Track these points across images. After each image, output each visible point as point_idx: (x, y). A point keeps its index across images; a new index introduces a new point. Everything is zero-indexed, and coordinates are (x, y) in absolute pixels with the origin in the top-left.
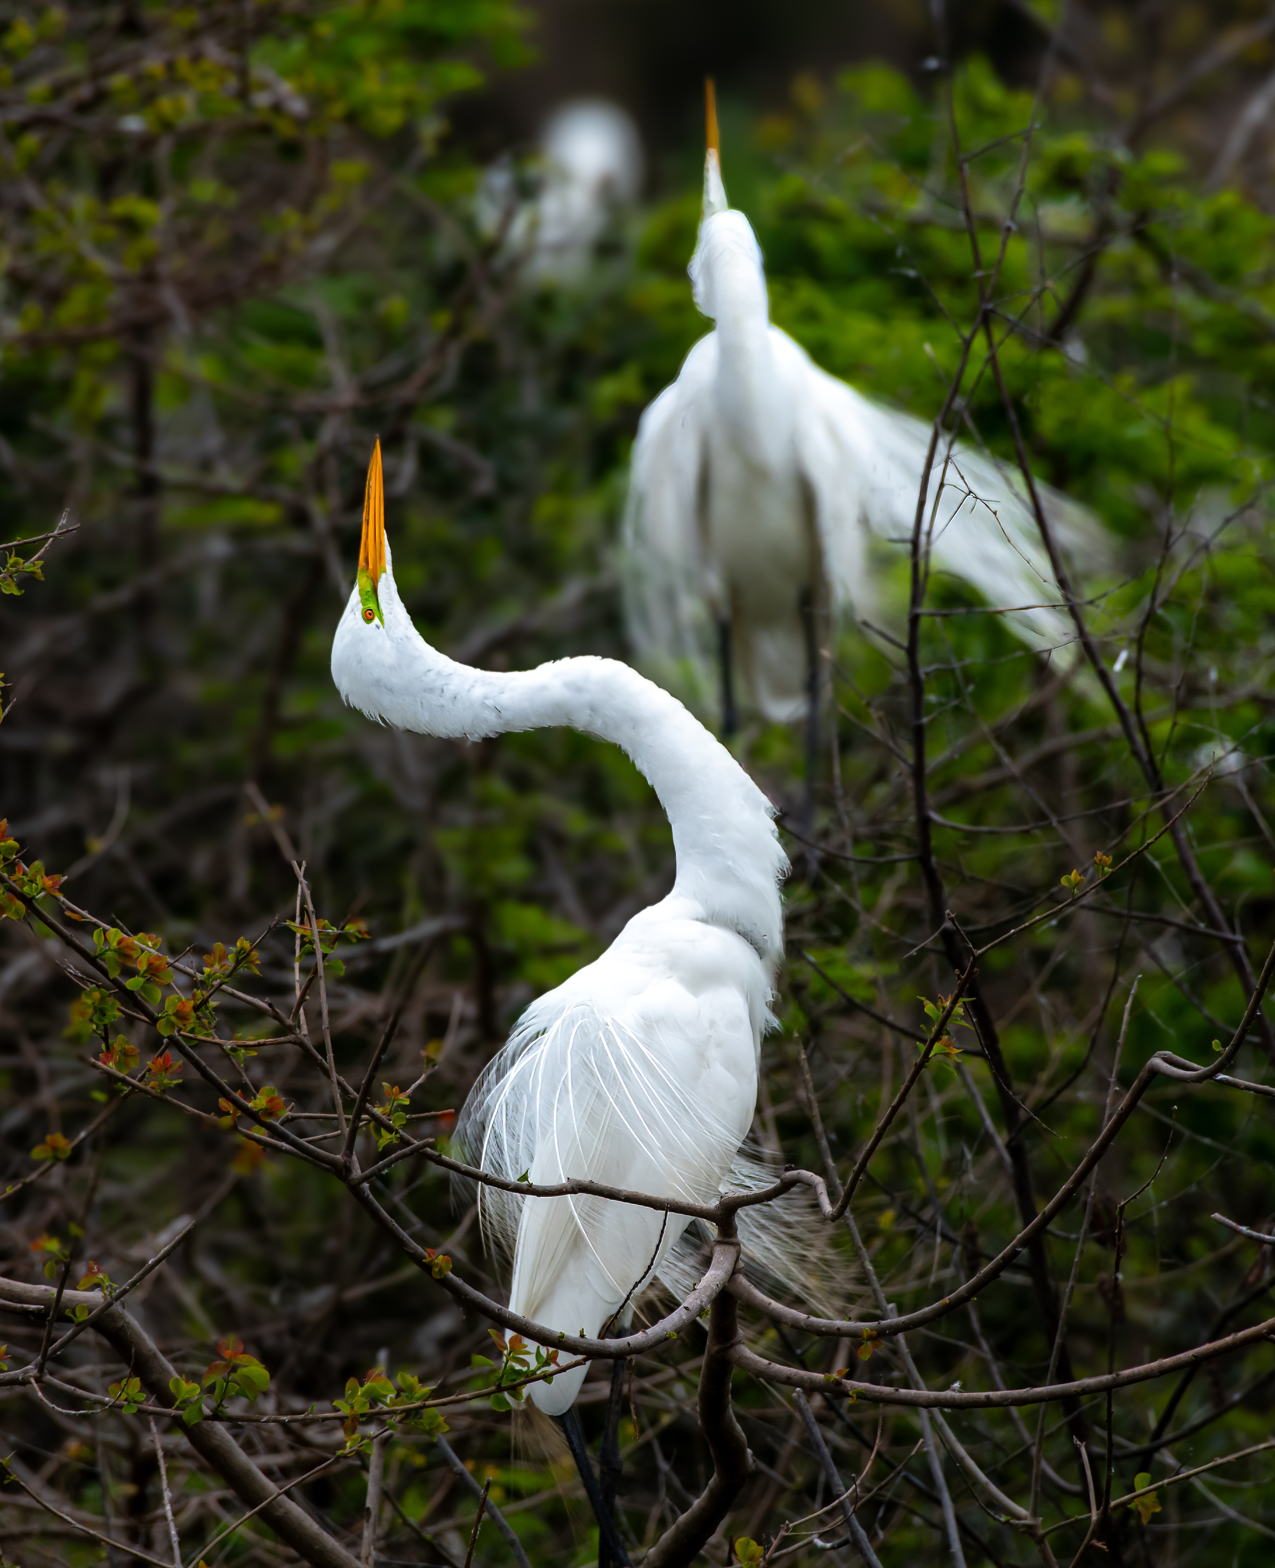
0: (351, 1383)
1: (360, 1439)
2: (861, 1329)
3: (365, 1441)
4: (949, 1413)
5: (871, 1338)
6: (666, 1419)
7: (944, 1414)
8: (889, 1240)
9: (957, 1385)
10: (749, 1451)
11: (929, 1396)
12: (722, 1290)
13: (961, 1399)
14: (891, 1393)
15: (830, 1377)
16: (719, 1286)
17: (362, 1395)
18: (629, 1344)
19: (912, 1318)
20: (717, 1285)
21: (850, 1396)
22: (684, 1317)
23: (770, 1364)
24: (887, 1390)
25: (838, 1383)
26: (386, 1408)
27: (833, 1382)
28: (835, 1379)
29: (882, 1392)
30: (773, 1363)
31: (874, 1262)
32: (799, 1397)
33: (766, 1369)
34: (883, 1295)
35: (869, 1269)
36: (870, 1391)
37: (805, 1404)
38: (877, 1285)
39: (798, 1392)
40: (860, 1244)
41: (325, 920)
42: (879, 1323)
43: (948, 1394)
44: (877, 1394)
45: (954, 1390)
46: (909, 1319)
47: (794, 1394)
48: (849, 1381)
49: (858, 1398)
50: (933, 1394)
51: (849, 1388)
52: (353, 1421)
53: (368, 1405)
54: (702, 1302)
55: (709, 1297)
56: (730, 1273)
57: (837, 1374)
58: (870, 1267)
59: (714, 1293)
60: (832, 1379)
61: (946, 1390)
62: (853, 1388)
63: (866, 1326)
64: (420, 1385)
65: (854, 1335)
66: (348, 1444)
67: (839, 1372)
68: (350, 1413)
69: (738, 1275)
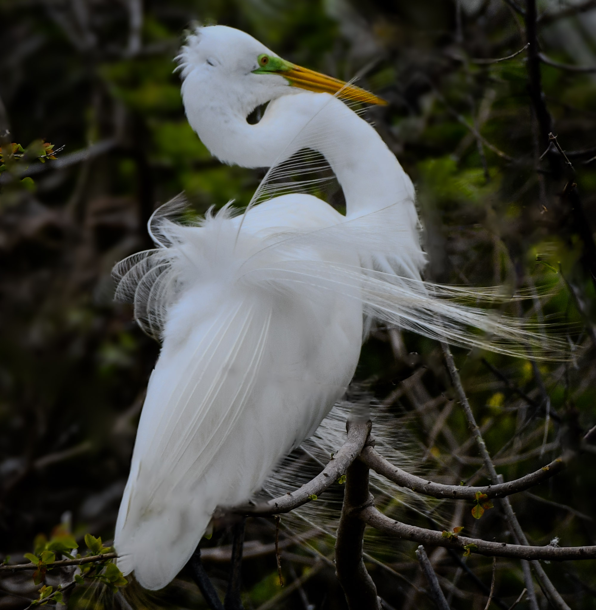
0: (40, 539)
1: (51, 591)
2: (474, 493)
3: (56, 592)
4: (549, 564)
5: (482, 501)
6: (308, 572)
7: (544, 566)
8: (498, 418)
9: (555, 541)
10: (378, 598)
11: (531, 550)
12: (356, 459)
13: (559, 553)
14: (499, 548)
15: (448, 534)
16: (353, 456)
17: (49, 549)
18: (276, 505)
19: (517, 483)
20: (352, 455)
21: (466, 550)
22: (324, 482)
23: (396, 523)
24: (497, 545)
25: (454, 539)
26: (69, 560)
27: (450, 538)
28: (452, 535)
29: (492, 547)
30: (399, 523)
31: (484, 437)
32: (421, 553)
33: (393, 527)
34: (494, 466)
35: (481, 444)
36: (482, 546)
37: (426, 559)
38: (488, 458)
39: (420, 549)
40: (474, 423)
41: (18, 144)
42: (490, 487)
43: (548, 548)
44: (488, 548)
45: (553, 545)
46: (514, 483)
47: (417, 551)
48: (463, 538)
49: (471, 551)
50: (535, 548)
51: (463, 543)
52: (41, 570)
53: (54, 558)
54: (339, 469)
55: (345, 465)
56: (363, 445)
57: (453, 532)
58: (482, 442)
59: (349, 462)
60: (450, 536)
61: (546, 545)
62: (466, 542)
63: (478, 490)
64: (103, 544)
65: (469, 498)
66: (42, 595)
67: (455, 530)
68: (39, 564)
69: (370, 447)
